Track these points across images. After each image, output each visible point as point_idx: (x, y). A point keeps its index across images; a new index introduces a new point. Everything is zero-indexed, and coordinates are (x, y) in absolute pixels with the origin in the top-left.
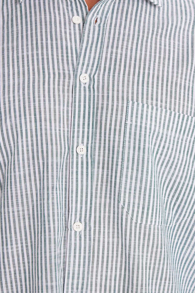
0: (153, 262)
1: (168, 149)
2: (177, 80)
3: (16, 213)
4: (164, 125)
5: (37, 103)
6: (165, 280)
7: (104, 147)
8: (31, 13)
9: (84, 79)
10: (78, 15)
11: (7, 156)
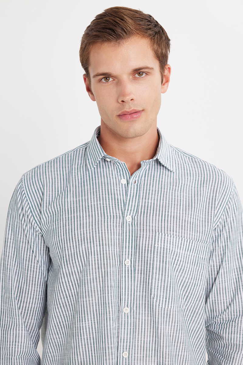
0: (172, 331)
1: (181, 261)
2: (185, 219)
3: (88, 302)
4: (178, 246)
5: (100, 234)
6: (180, 343)
7: (142, 261)
8: (95, 177)
9: (129, 219)
10: (124, 178)
11: (83, 267)
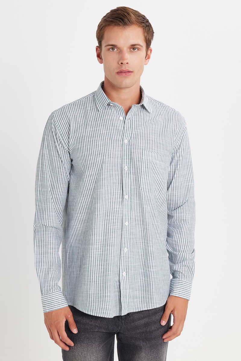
0: (151, 210)
1: (157, 168)
3: (100, 192)
4: (156, 159)
5: (109, 151)
6: (155, 217)
7: (134, 167)
8: (103, 115)
9: (126, 141)
10: (121, 116)
11: (98, 171)
